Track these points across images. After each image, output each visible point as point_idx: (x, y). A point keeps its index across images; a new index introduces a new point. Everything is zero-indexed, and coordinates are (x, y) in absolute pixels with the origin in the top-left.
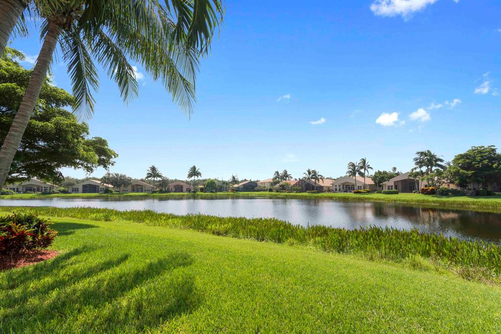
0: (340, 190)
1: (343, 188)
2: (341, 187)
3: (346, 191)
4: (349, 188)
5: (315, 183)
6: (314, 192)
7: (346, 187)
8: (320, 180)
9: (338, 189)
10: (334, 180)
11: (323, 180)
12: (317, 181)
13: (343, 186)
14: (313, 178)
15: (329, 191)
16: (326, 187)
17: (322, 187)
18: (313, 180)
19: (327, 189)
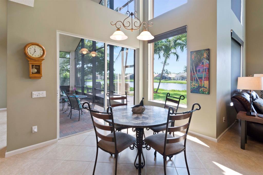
0: (179, 79)
1: (181, 78)
2: (180, 78)
3: (182, 80)
4: (184, 78)
5: (167, 76)
6: (166, 80)
7: (182, 78)
8: (170, 74)
9: (178, 79)
10: (177, 74)
11: (171, 74)
12: (168, 75)
13: (181, 77)
14: (166, 73)
15: (174, 80)
16: (172, 77)
17: (170, 78)
18: (166, 74)
19: (173, 79)
